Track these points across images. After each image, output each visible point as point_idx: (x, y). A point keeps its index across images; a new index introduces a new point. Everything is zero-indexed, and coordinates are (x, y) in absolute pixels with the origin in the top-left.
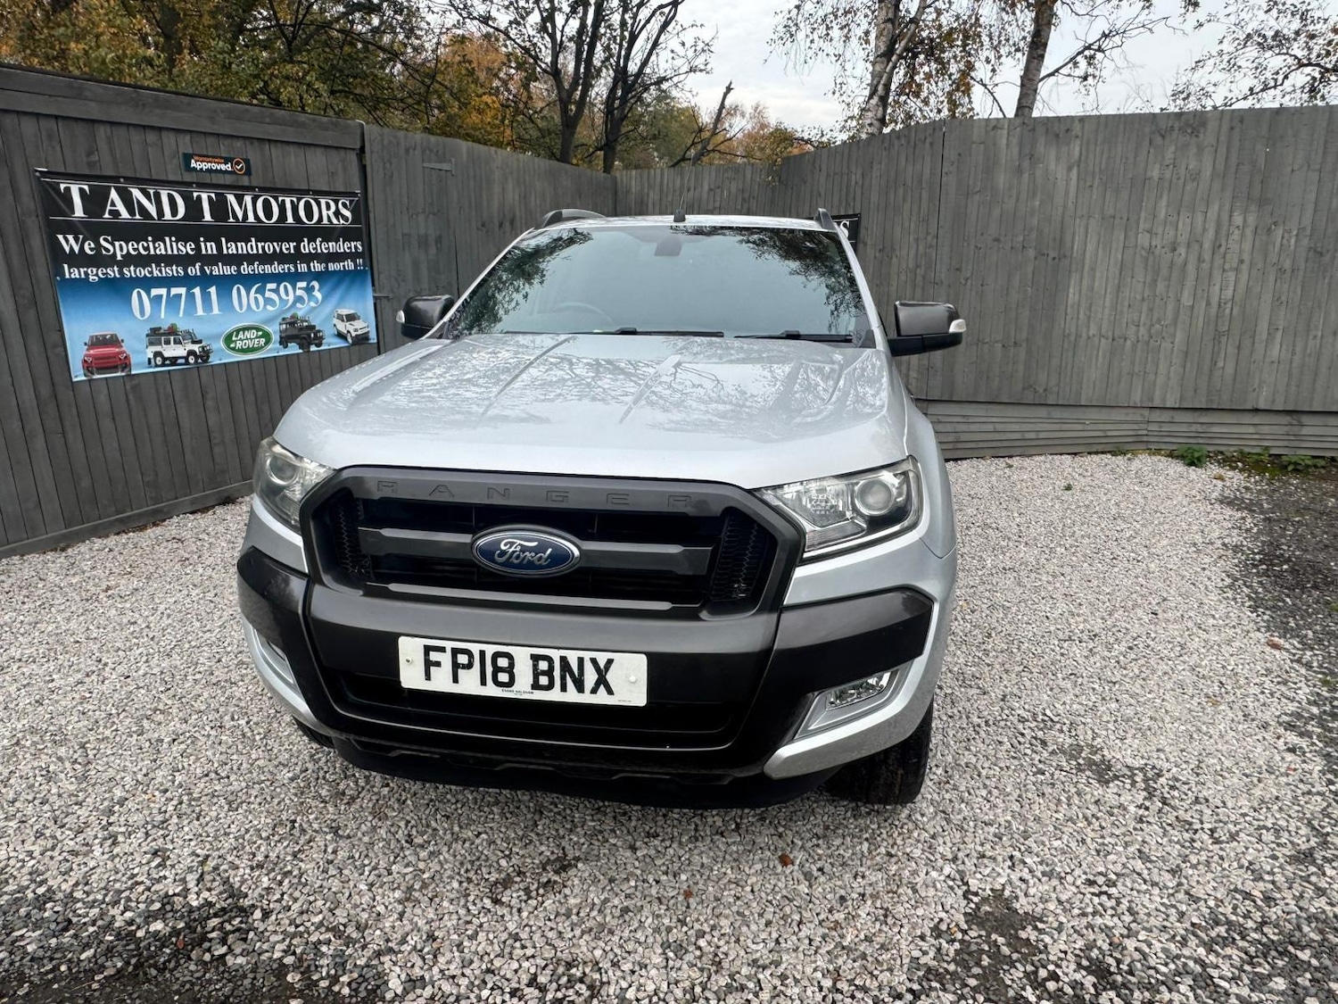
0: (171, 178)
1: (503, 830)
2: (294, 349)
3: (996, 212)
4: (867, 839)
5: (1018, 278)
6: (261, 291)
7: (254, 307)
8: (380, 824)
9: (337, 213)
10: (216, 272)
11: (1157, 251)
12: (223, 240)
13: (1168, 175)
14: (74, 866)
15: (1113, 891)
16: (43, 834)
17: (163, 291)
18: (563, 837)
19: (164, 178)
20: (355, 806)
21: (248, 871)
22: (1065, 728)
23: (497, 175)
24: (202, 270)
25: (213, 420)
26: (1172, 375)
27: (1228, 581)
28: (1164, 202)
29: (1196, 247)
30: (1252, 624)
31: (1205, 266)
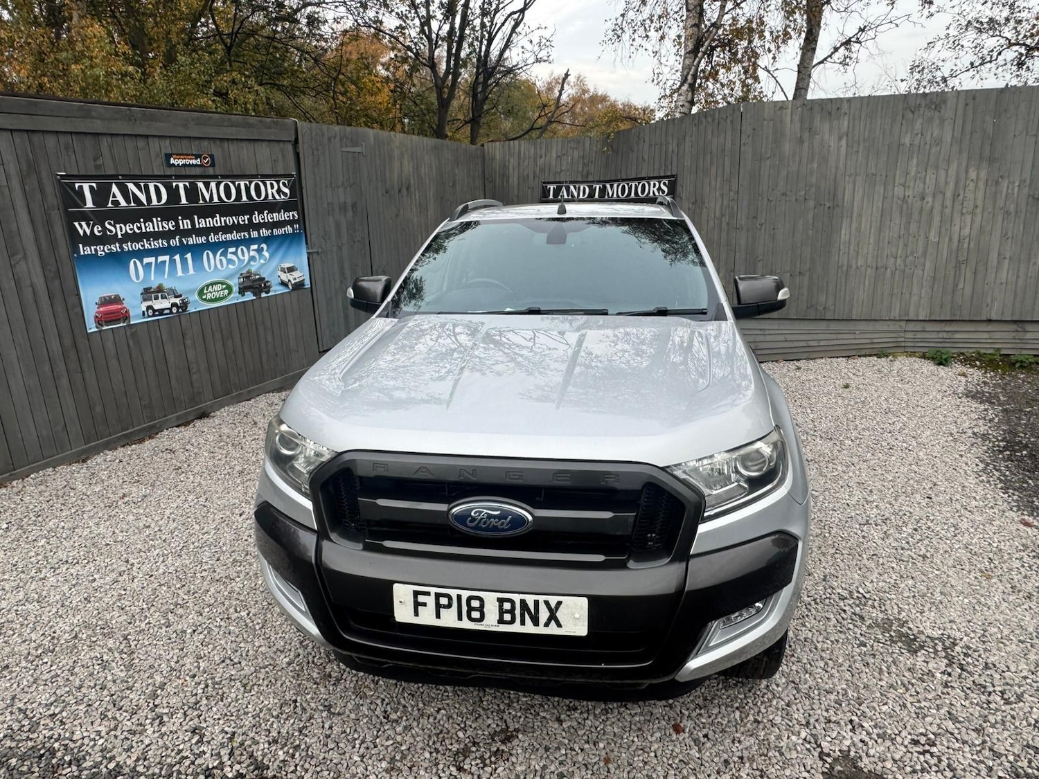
0: (156, 173)
1: (457, 706)
2: (249, 296)
3: (784, 173)
4: (737, 708)
5: (801, 223)
6: (224, 254)
7: (219, 266)
8: (361, 702)
9: (279, 191)
10: (191, 242)
11: (910, 201)
12: (196, 217)
13: (917, 142)
14: (134, 744)
15: (934, 749)
16: (106, 716)
17: (152, 260)
18: (504, 712)
19: (151, 173)
20: (341, 687)
21: (266, 746)
22: (876, 604)
23: (396, 153)
24: (181, 241)
25: (191, 354)
26: (923, 295)
27: (982, 466)
28: (915, 161)
29: (940, 197)
30: (1006, 504)
31: (948, 211)
